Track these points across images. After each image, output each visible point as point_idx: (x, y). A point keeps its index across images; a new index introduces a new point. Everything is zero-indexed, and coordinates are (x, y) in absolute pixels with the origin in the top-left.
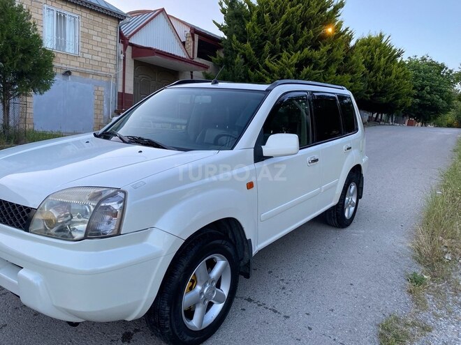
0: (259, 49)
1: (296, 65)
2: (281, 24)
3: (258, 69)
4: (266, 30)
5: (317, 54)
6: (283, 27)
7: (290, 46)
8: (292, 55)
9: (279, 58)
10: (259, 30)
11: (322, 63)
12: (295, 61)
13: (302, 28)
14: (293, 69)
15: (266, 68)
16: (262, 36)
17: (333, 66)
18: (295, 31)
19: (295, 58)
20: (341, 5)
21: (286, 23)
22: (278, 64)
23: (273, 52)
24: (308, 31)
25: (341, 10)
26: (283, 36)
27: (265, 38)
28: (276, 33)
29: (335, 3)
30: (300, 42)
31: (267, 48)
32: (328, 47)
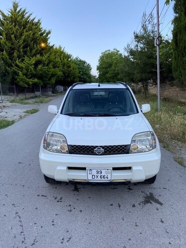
0: (10, 54)
1: (34, 64)
2: (21, 41)
3: (12, 66)
4: (12, 44)
5: (44, 58)
6: (23, 43)
7: (29, 54)
8: (31, 59)
9: (23, 60)
10: (9, 45)
12: (34, 62)
13: (34, 44)
14: (33, 66)
15: (17, 65)
16: (11, 47)
18: (30, 45)
19: (33, 60)
21: (24, 41)
22: (24, 63)
23: (19, 57)
24: (37, 46)
26: (24, 48)
27: (13, 49)
28: (20, 46)
29: (47, 32)
30: (34, 51)
31: (15, 54)
32: (48, 55)
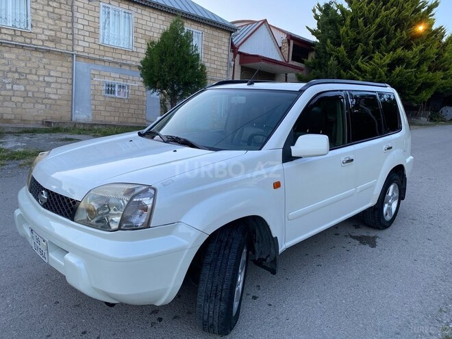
0: (351, 51)
1: (389, 65)
2: (374, 27)
3: (350, 69)
4: (358, 33)
5: (409, 54)
6: (376, 30)
7: (383, 47)
8: (384, 55)
9: (371, 58)
10: (352, 34)
11: (415, 62)
12: (388, 61)
13: (396, 30)
14: (386, 69)
15: (358, 68)
16: (354, 39)
17: (425, 64)
18: (388, 33)
19: (388, 59)
20: (436, 5)
21: (379, 26)
22: (371, 64)
23: (365, 54)
24: (401, 32)
25: (434, 10)
26: (375, 38)
27: (357, 41)
28: (369, 35)
29: (429, 4)
30: (393, 43)
31: (359, 50)
32: (421, 46)
